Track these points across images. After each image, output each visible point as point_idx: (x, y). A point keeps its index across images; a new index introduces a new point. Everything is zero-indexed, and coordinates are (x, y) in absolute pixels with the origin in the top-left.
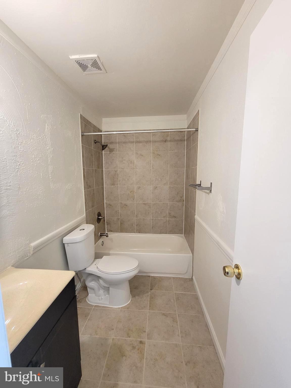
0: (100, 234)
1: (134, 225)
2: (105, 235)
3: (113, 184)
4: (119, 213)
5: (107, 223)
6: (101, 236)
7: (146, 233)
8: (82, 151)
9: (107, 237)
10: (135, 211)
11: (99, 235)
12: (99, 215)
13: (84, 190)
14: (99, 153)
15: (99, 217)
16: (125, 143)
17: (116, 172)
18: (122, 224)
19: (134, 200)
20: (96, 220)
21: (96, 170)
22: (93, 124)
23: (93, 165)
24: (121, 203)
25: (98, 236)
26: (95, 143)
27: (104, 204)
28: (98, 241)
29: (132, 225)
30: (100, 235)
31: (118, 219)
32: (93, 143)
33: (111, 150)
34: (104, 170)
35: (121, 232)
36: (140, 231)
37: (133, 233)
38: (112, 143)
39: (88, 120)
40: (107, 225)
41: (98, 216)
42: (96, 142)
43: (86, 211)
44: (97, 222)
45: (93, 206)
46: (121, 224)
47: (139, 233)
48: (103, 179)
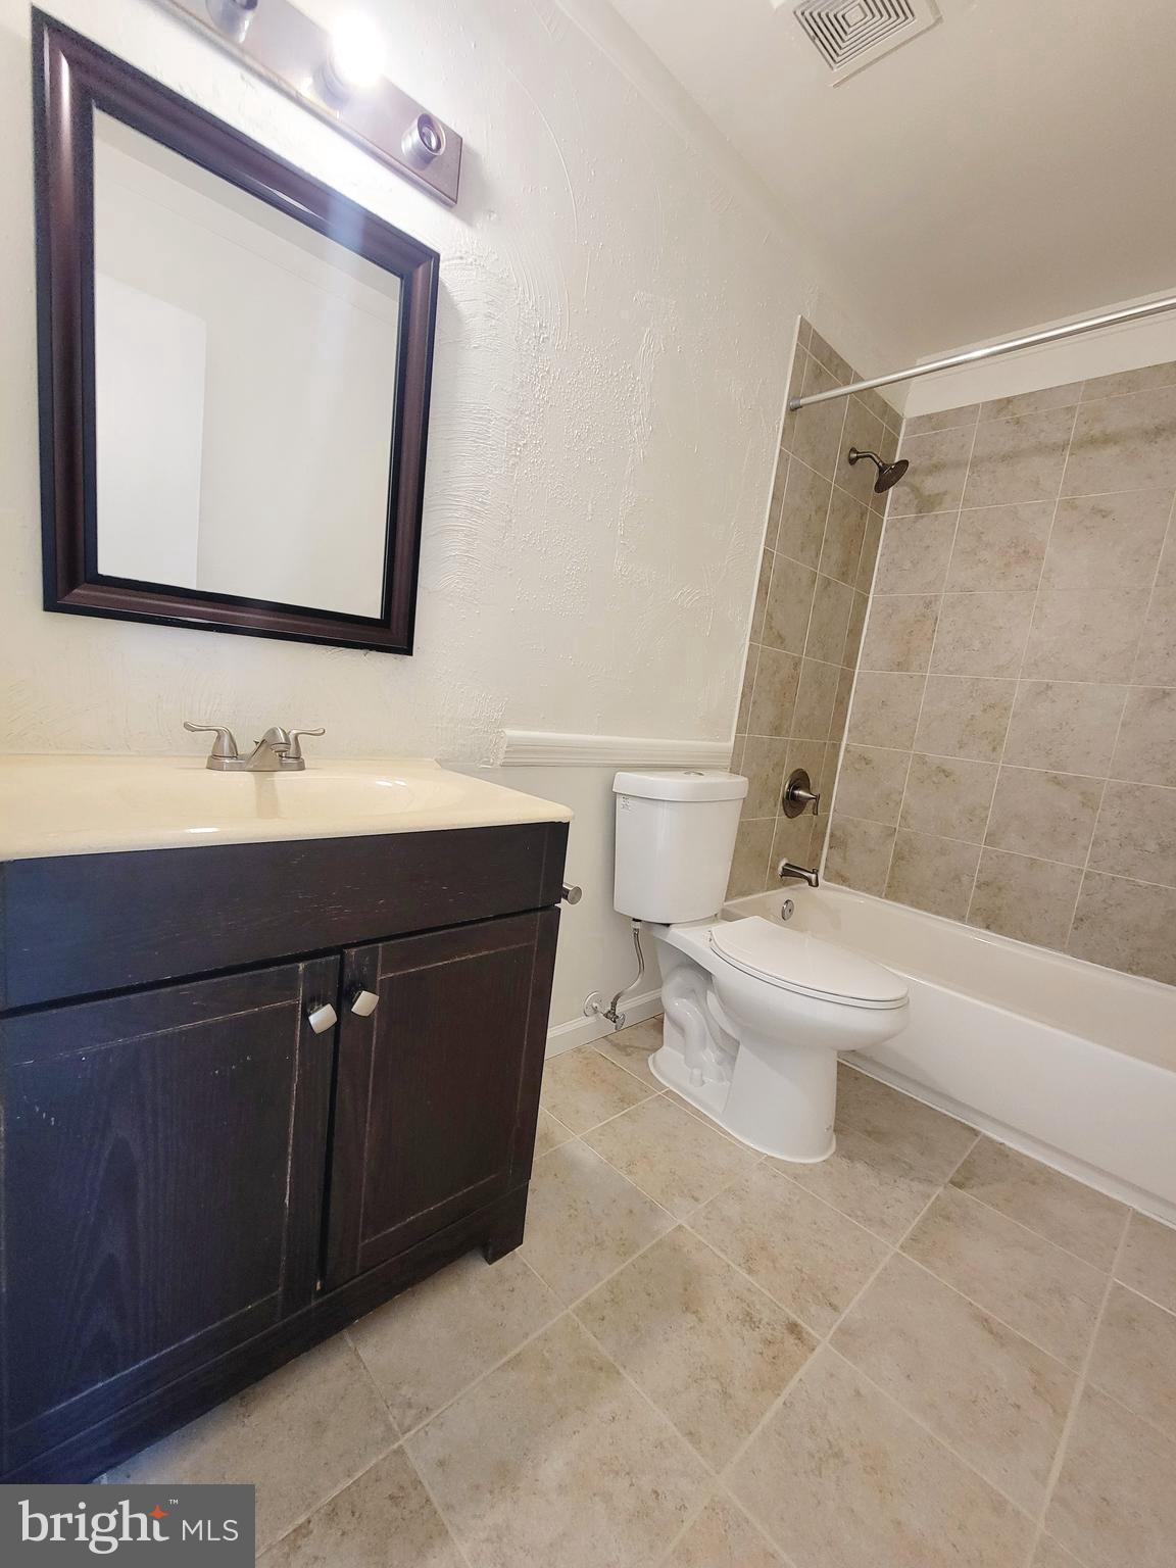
0: (787, 865)
1: (965, 879)
2: (806, 874)
3: (900, 666)
4: (898, 804)
5: (832, 836)
6: (786, 872)
7: (1028, 937)
8: (777, 477)
9: (810, 884)
10: (987, 808)
11: (780, 869)
12: (800, 779)
13: (751, 640)
14: (863, 514)
15: (797, 792)
16: (1009, 458)
17: (928, 605)
18: (903, 858)
19: (994, 749)
20: (780, 799)
21: (827, 583)
22: (856, 373)
23: (817, 555)
24: (922, 760)
25: (774, 868)
26: (852, 461)
27: (836, 748)
28: (768, 893)
29: (957, 878)
30: (783, 869)
31: (891, 832)
32: (840, 457)
33: (926, 504)
34: (871, 596)
35: (886, 897)
36: (991, 920)
37: (949, 917)
38: (936, 468)
39: (833, 354)
40: (831, 847)
41: (794, 785)
42: (858, 458)
43: (739, 730)
44: (780, 807)
45: (776, 730)
46: (899, 857)
47: (988, 928)
48: (855, 633)
